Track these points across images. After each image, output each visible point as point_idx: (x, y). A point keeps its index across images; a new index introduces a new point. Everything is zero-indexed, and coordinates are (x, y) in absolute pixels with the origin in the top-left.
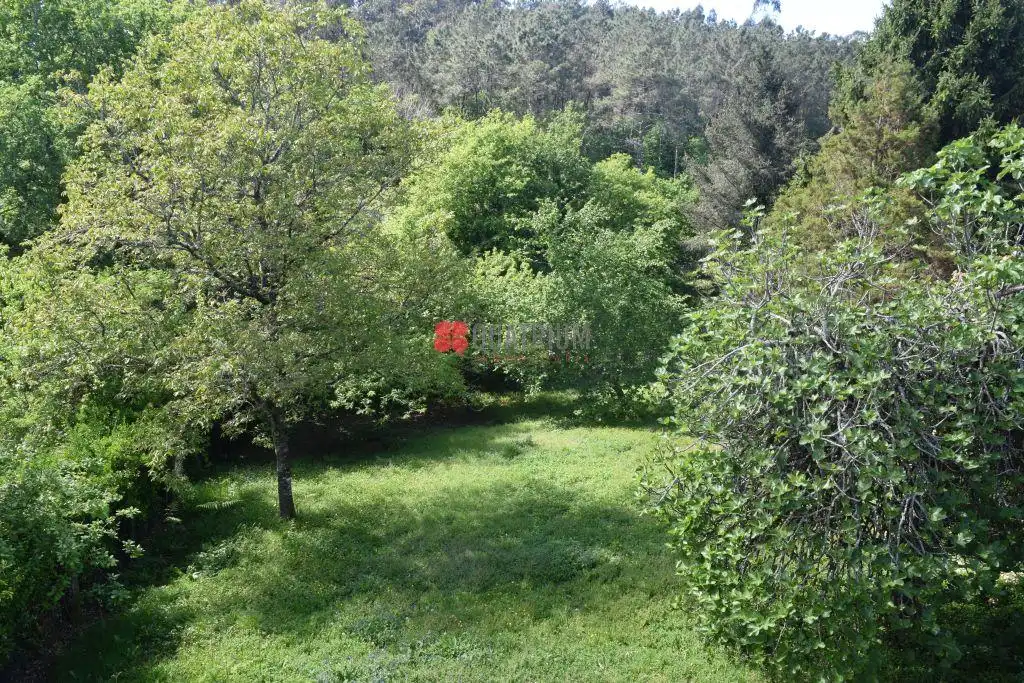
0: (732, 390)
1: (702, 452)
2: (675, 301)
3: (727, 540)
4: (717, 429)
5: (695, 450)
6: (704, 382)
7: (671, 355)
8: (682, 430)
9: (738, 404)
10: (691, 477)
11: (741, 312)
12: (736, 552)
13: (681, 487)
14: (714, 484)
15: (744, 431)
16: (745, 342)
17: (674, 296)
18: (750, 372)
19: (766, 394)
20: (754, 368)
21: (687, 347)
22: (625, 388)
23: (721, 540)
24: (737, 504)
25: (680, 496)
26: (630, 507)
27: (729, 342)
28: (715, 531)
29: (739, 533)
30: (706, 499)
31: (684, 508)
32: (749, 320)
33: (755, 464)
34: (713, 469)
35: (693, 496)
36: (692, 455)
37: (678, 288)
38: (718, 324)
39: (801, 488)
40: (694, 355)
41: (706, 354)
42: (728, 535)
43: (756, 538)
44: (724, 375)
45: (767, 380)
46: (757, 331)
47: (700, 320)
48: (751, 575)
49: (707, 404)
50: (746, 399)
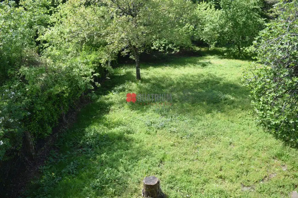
0: (278, 49)
1: (264, 68)
2: (261, 20)
3: (269, 96)
4: (271, 61)
5: (262, 68)
6: (268, 46)
7: (259, 37)
8: (259, 61)
9: (279, 54)
10: (260, 76)
11: (285, 24)
12: (271, 100)
13: (256, 78)
14: (267, 79)
15: (280, 63)
16: (284, 34)
17: (261, 19)
18: (285, 44)
19: (289, 51)
20: (286, 43)
21: (265, 34)
22: (241, 47)
23: (267, 96)
24: (274, 85)
25: (255, 82)
26: (239, 84)
27: (279, 34)
28: (265, 93)
29: (273, 94)
30: (264, 83)
31: (256, 85)
32: (287, 27)
33: (281, 73)
34: (267, 74)
35: (259, 82)
36: (261, 69)
37: (263, 16)
38: (276, 27)
39: (296, 82)
40: (267, 37)
41: (271, 37)
42: (269, 94)
43: (278, 96)
44: (275, 45)
45: (290, 47)
46: (289, 30)
47: (270, 26)
48: (275, 107)
49: (269, 53)
50: (282, 52)
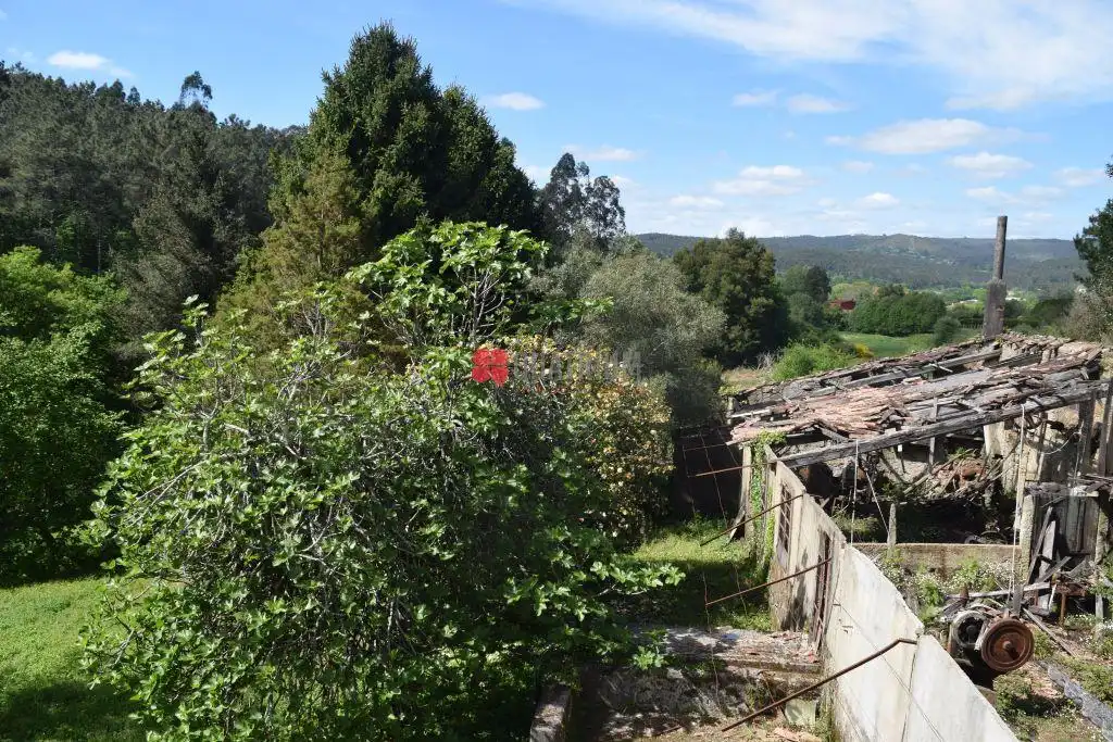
0: (190, 516)
1: (161, 594)
2: (109, 419)
3: (205, 692)
4: (177, 565)
5: (153, 591)
6: (154, 512)
7: (109, 485)
8: (132, 573)
9: (198, 531)
10: (150, 628)
11: (190, 425)
12: (217, 704)
13: (139, 640)
14: (180, 629)
15: (208, 562)
16: (199, 458)
17: (108, 414)
18: (208, 492)
19: (229, 516)
20: (212, 487)
21: (129, 472)
22: (54, 531)
23: (197, 694)
24: (210, 647)
25: (140, 654)
26: (76, 678)
27: (180, 462)
28: (189, 683)
29: (218, 680)
30: (173, 649)
31: (147, 666)
32: (201, 433)
33: (224, 598)
34: (176, 612)
35: (155, 650)
36: (149, 600)
37: (113, 404)
38: (164, 442)
39: (281, 613)
40: (139, 482)
41: (153, 478)
42: (205, 687)
43: (236, 682)
44: (177, 500)
45: (229, 499)
46: (211, 445)
47: (141, 439)
48: (238, 726)
49: (160, 536)
50: (207, 525)
